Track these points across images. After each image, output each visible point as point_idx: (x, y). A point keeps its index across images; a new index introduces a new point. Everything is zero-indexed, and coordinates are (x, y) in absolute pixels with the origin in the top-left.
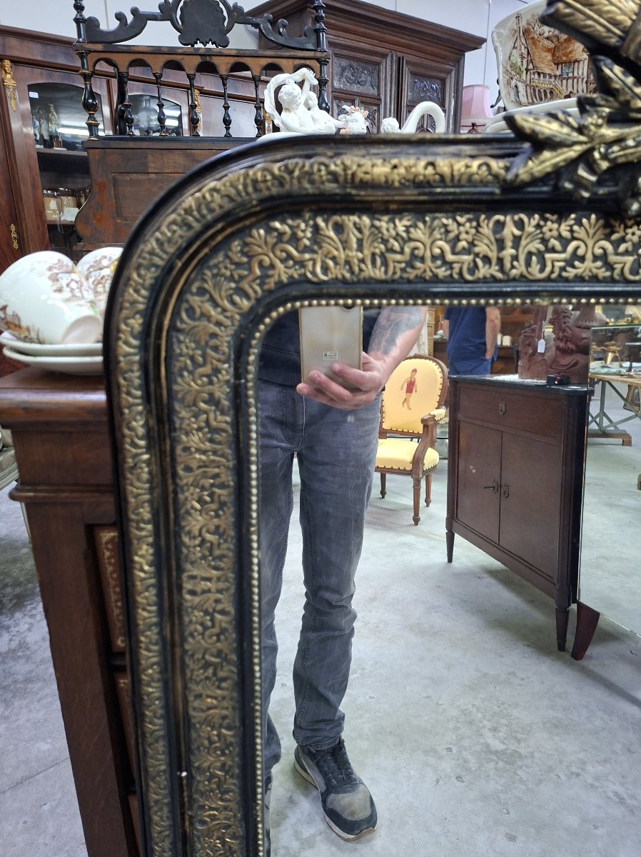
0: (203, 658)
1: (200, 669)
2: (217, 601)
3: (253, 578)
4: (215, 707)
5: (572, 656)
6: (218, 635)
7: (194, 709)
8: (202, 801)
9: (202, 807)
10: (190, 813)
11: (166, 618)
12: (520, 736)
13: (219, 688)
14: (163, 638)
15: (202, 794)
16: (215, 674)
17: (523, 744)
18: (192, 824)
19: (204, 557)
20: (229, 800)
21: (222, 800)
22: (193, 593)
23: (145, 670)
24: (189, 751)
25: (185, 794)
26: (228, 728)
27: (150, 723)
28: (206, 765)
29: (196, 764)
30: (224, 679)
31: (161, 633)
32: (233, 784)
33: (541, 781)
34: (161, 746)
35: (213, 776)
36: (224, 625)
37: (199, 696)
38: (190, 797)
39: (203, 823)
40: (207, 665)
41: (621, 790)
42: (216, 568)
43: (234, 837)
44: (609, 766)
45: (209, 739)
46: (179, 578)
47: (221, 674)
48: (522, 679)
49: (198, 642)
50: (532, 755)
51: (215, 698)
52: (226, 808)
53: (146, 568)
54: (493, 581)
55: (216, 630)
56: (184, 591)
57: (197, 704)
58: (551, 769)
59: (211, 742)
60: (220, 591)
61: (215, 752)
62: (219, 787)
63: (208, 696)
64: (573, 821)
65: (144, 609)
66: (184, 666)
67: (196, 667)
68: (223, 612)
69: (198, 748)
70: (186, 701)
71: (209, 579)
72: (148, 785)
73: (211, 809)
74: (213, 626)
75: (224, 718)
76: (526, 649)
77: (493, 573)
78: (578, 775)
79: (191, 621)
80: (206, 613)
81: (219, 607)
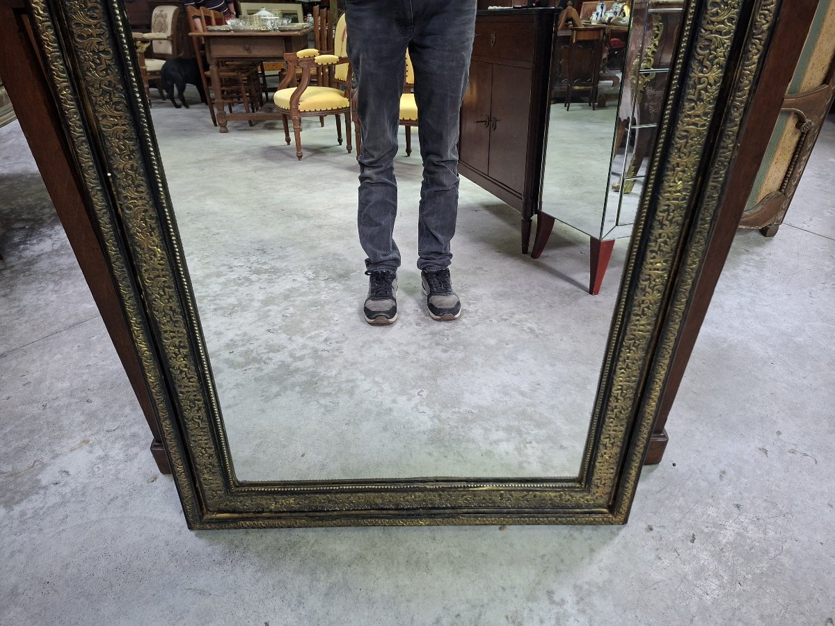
0: (100, 86)
1: (100, 96)
2: (99, 43)
3: (119, 26)
4: (117, 125)
5: (532, 256)
6: (105, 70)
7: (104, 126)
8: (125, 193)
9: (126, 197)
10: (120, 202)
11: (66, 55)
12: (471, 302)
13: (116, 110)
14: (67, 68)
15: (124, 188)
16: (110, 98)
17: (472, 306)
18: (122, 210)
19: (81, 9)
20: (142, 192)
21: (137, 191)
22: (81, 37)
23: (61, 91)
24: (108, 157)
25: (113, 189)
26: (130, 139)
27: (74, 131)
28: (121, 166)
29: (115, 167)
30: (117, 103)
31: (65, 64)
32: (141, 179)
33: (477, 324)
34: (85, 148)
35: (127, 175)
36: (108, 62)
37: (104, 116)
38: (117, 191)
39: (130, 209)
40: (104, 93)
41: (534, 326)
42: (92, 17)
43: (151, 218)
44: (531, 315)
45: (118, 147)
46: (70, 26)
47: (115, 100)
48: (486, 271)
49: (94, 75)
50: (476, 311)
51: (115, 117)
52: (141, 198)
53: (42, 12)
54: (487, 213)
55: (104, 66)
56: (76, 36)
57: (104, 122)
58: (488, 317)
59: (121, 150)
60: (99, 35)
61: (124, 157)
62: (133, 183)
63: (111, 116)
64: (492, 342)
65: (48, 45)
66: (89, 93)
67: (98, 95)
68: (104, 52)
69: (113, 155)
70: (97, 121)
71: (89, 26)
72: (84, 177)
73: (132, 199)
74: (101, 64)
75: (125, 131)
76: (497, 254)
77: (489, 207)
78: (506, 320)
79: (85, 60)
80: (93, 51)
81: (101, 48)
